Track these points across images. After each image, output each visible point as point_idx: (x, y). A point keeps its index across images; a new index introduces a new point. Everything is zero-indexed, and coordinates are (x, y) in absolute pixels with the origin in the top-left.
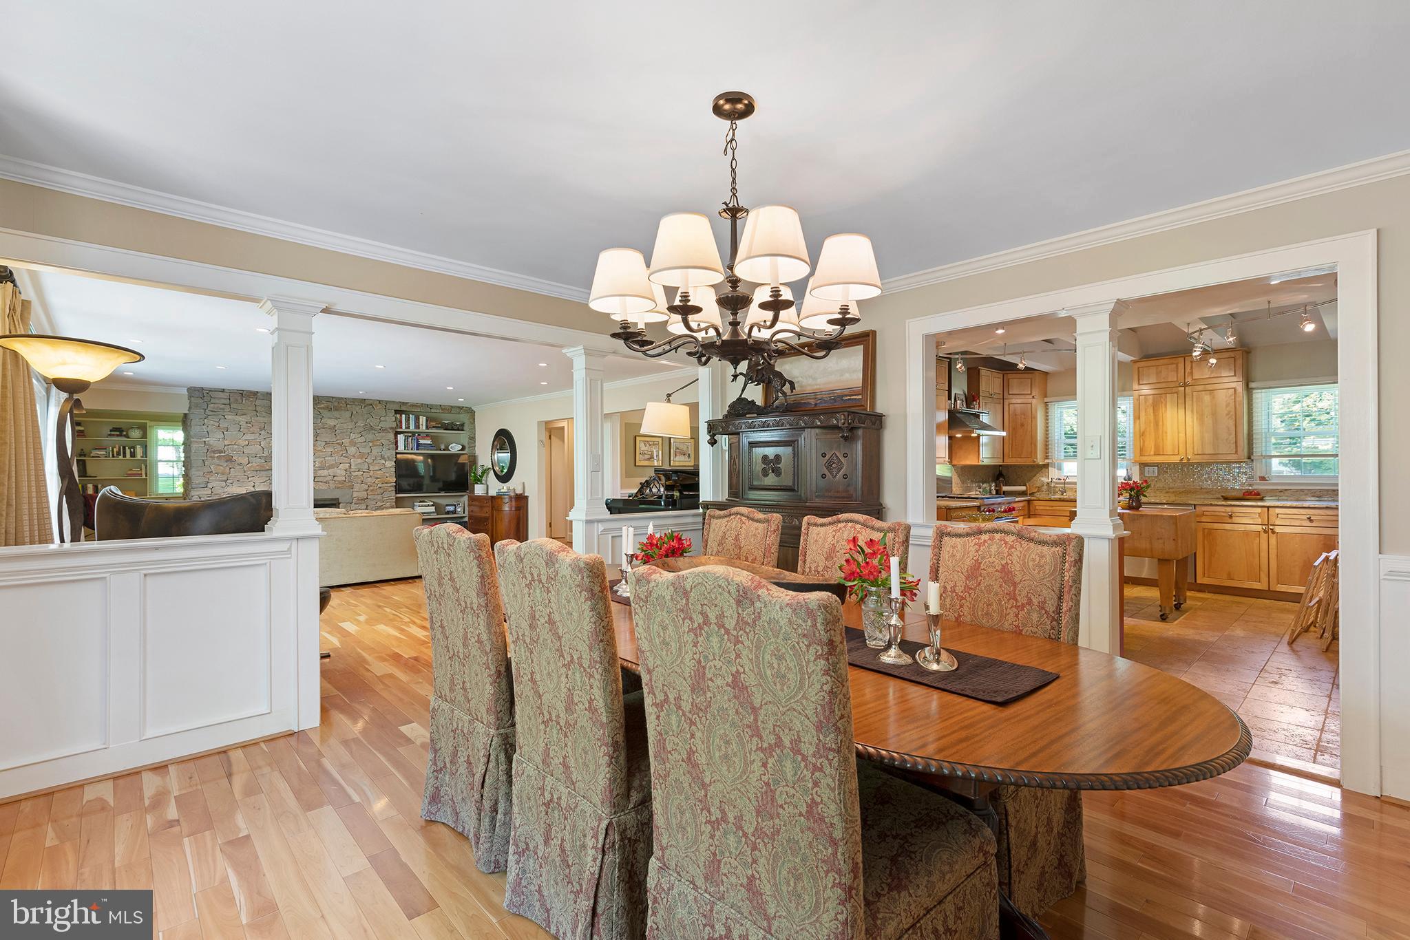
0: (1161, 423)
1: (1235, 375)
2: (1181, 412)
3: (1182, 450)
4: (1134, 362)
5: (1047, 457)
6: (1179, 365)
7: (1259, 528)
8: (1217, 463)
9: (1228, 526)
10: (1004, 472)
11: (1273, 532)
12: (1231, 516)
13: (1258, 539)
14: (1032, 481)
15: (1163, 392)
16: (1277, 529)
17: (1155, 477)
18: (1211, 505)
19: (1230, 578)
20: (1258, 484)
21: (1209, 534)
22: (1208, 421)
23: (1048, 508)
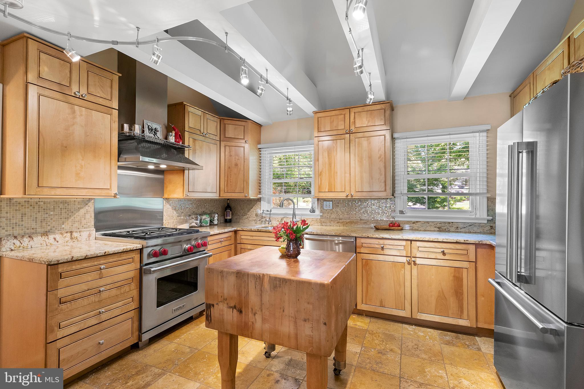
0: (333, 165)
1: (385, 124)
2: (347, 155)
3: (347, 188)
4: (315, 113)
5: (260, 193)
6: (346, 115)
7: (404, 260)
8: (371, 199)
9: (381, 258)
10: (232, 205)
11: (415, 264)
12: (383, 248)
13: (403, 269)
14: (250, 212)
15: (335, 138)
16: (418, 261)
17: (331, 210)
18: (368, 237)
19: (382, 305)
20: (398, 217)
21: (367, 263)
22: (366, 162)
23: (249, 238)
